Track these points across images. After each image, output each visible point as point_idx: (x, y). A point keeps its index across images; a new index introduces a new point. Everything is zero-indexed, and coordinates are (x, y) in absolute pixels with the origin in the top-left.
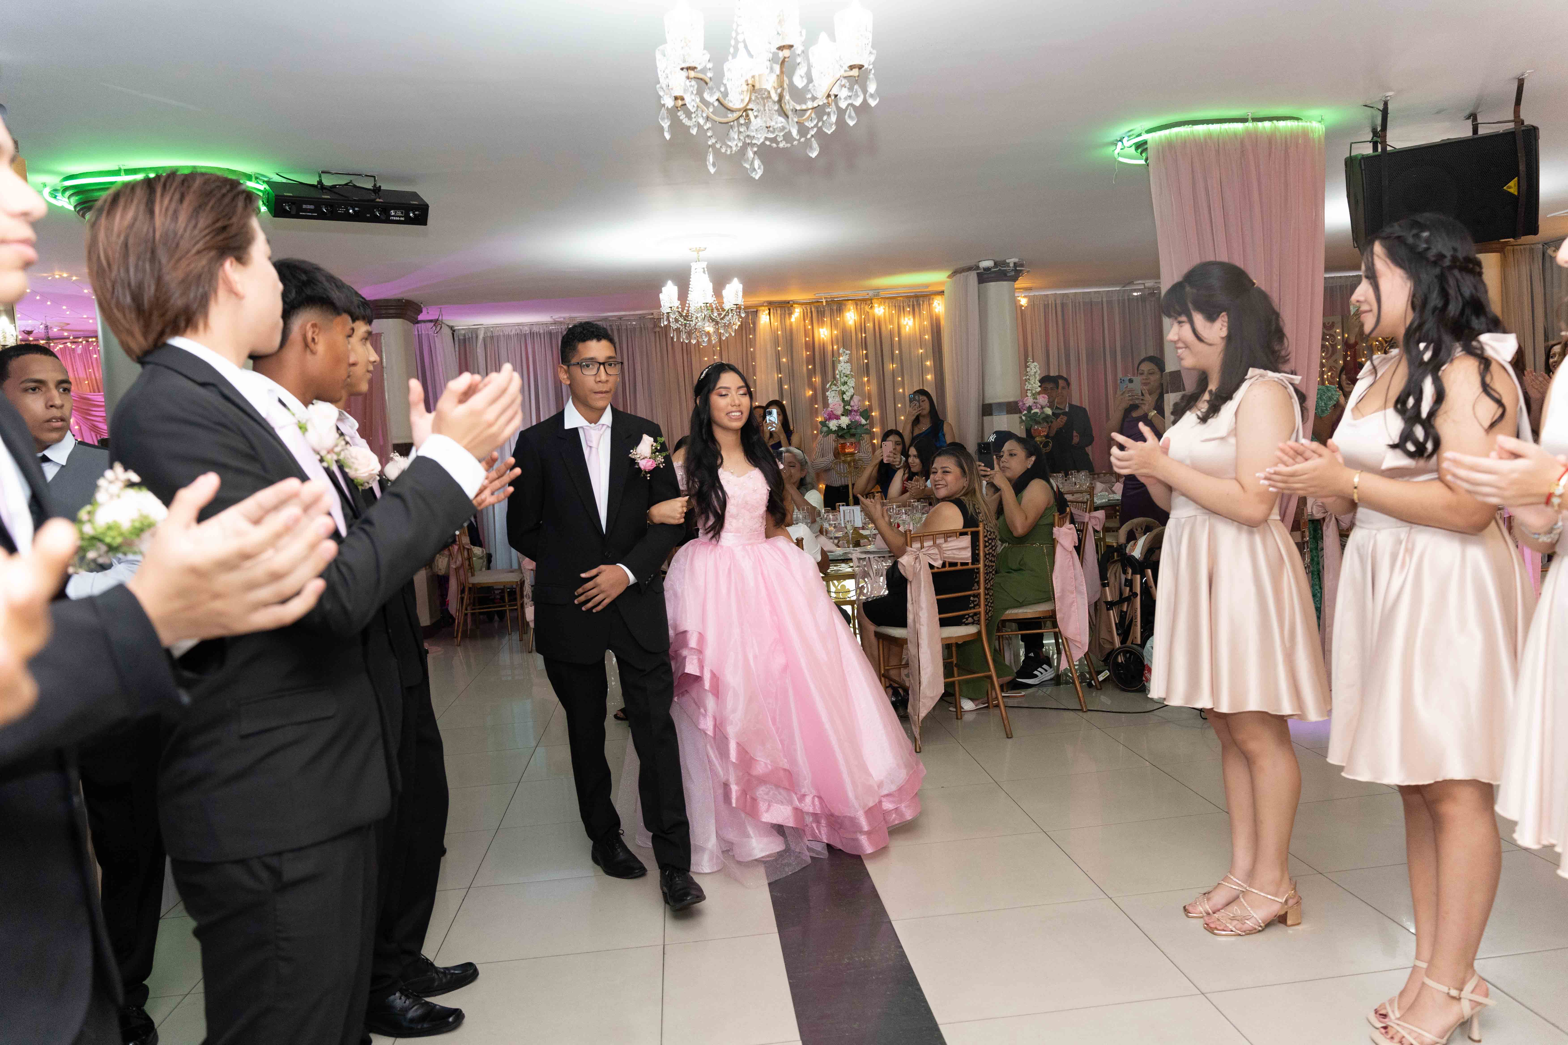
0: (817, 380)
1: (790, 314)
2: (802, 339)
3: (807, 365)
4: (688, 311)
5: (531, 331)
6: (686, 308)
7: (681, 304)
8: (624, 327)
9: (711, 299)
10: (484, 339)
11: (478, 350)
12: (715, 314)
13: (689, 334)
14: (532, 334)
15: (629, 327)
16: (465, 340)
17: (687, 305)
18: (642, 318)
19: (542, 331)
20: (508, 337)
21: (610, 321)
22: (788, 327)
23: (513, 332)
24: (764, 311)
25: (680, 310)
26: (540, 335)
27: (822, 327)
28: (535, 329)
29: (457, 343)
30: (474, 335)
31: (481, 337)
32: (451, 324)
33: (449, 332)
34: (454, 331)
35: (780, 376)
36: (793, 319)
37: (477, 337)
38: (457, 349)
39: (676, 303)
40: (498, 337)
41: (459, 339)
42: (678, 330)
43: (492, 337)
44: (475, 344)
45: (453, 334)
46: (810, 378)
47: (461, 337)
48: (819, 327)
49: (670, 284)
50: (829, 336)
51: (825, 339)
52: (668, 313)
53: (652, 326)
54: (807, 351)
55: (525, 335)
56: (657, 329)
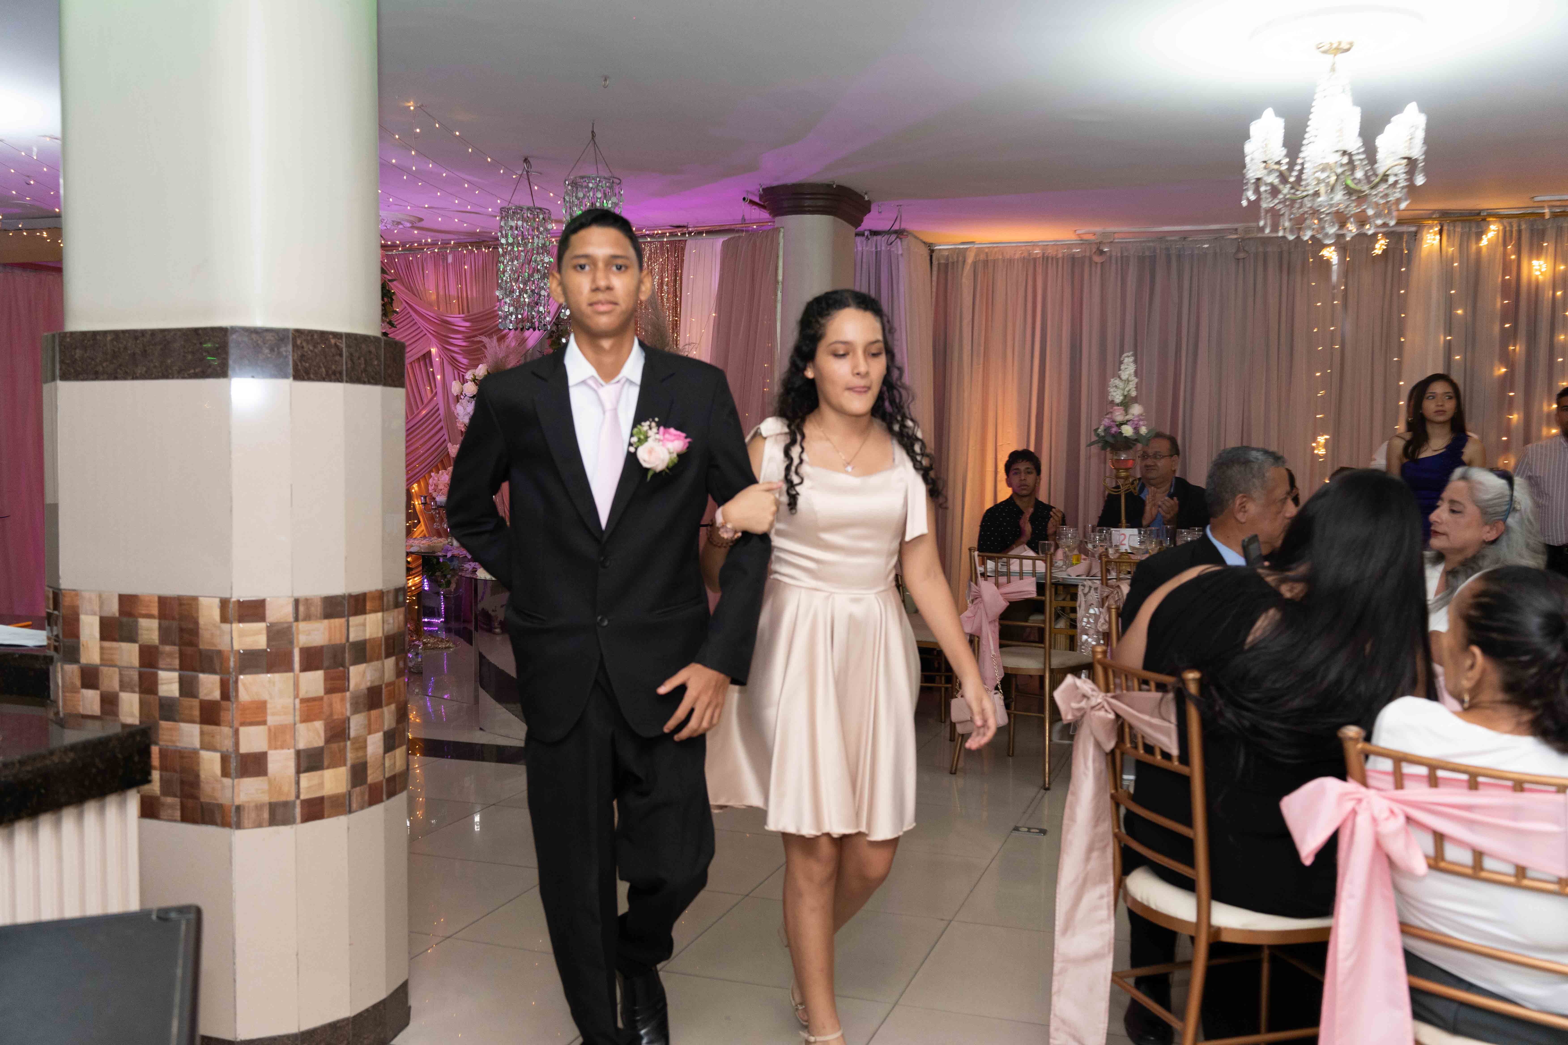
0: (1518, 349)
1: (1479, 236)
2: (1496, 277)
3: (1503, 322)
4: (1301, 172)
5: (1044, 254)
6: (1298, 168)
7: (1287, 156)
8: (1188, 252)
9: (1354, 144)
10: (975, 264)
11: (964, 280)
12: (1359, 174)
13: (1299, 224)
14: (1045, 259)
15: (1196, 252)
16: (946, 265)
17: (1299, 161)
18: (1217, 237)
19: (1060, 255)
20: (1010, 262)
21: (1167, 241)
22: (1473, 256)
23: (1017, 256)
24: (1431, 227)
25: (1284, 167)
26: (1057, 260)
27: (1538, 259)
28: (1050, 252)
29: (935, 269)
30: (960, 258)
31: (970, 260)
32: (930, 240)
33: (925, 252)
34: (932, 251)
35: (1449, 338)
36: (1484, 242)
37: (964, 262)
38: (934, 278)
39: (1278, 152)
40: (995, 262)
41: (939, 264)
42: (1275, 215)
43: (986, 262)
44: (960, 270)
45: (931, 257)
46: (1504, 345)
47: (942, 261)
48: (1530, 259)
49: (1269, 113)
50: (1549, 274)
51: (1541, 278)
52: (1258, 179)
53: (1234, 251)
54: (1503, 299)
55: (1035, 260)
56: (1241, 255)
